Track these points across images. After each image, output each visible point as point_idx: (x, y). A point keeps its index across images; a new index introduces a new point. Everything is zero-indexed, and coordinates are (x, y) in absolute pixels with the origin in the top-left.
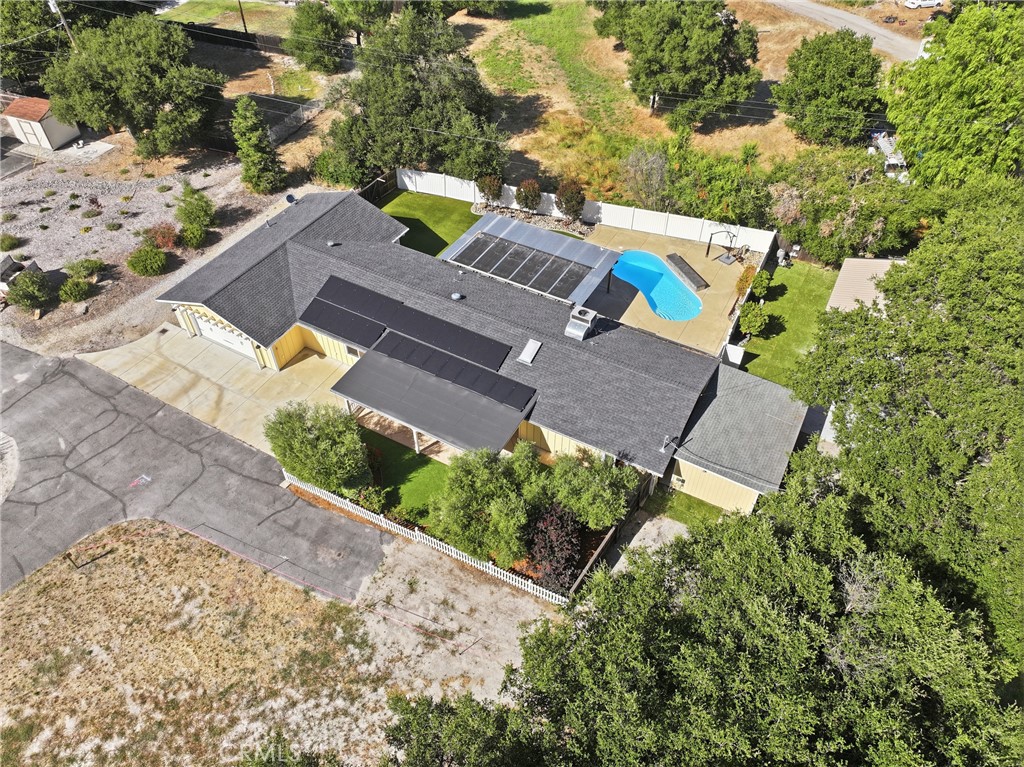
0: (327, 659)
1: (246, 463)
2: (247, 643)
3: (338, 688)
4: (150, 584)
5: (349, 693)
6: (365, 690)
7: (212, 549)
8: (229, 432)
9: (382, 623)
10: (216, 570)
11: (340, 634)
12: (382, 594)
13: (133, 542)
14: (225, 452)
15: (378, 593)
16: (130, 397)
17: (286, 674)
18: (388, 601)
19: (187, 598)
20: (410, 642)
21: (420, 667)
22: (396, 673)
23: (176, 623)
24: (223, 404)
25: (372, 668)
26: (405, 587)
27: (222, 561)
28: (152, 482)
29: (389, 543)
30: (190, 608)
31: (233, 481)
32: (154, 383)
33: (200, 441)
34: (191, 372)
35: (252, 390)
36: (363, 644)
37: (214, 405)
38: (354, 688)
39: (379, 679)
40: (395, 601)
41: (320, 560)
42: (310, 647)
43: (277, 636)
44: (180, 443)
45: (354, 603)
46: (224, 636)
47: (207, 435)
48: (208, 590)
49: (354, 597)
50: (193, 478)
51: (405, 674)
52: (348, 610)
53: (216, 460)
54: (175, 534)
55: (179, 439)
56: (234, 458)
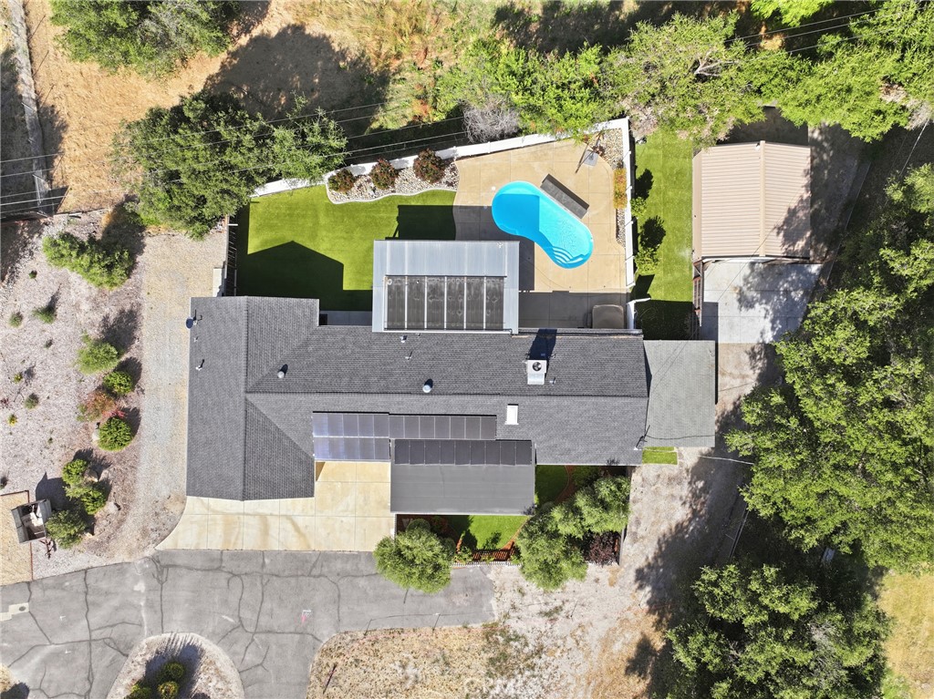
0: (504, 656)
1: (359, 566)
2: (457, 671)
3: (521, 667)
4: (376, 671)
5: (529, 666)
6: (536, 660)
7: (391, 631)
8: (326, 549)
9: (519, 621)
10: (404, 643)
11: (501, 639)
12: (507, 606)
13: (341, 654)
14: (339, 565)
15: (505, 605)
16: (232, 559)
17: (489, 674)
18: (514, 607)
19: (404, 667)
20: (542, 623)
21: (555, 635)
22: (545, 643)
23: (410, 682)
24: (302, 530)
25: (531, 647)
26: (517, 594)
27: (403, 636)
28: (313, 611)
29: (489, 573)
30: (410, 671)
31: (362, 582)
32: (237, 539)
33: (314, 566)
34: (254, 515)
35: (311, 507)
36: (517, 638)
37: (296, 534)
38: (529, 662)
39: (538, 651)
40: (518, 605)
41: (458, 604)
42: (491, 655)
43: (470, 659)
44: (303, 575)
45: (497, 618)
46: (442, 675)
47: (314, 559)
48: (411, 656)
49: (494, 616)
50: (336, 595)
51: (549, 641)
52: (496, 624)
53: (338, 575)
54: (361, 635)
55: (299, 573)
56: (348, 567)
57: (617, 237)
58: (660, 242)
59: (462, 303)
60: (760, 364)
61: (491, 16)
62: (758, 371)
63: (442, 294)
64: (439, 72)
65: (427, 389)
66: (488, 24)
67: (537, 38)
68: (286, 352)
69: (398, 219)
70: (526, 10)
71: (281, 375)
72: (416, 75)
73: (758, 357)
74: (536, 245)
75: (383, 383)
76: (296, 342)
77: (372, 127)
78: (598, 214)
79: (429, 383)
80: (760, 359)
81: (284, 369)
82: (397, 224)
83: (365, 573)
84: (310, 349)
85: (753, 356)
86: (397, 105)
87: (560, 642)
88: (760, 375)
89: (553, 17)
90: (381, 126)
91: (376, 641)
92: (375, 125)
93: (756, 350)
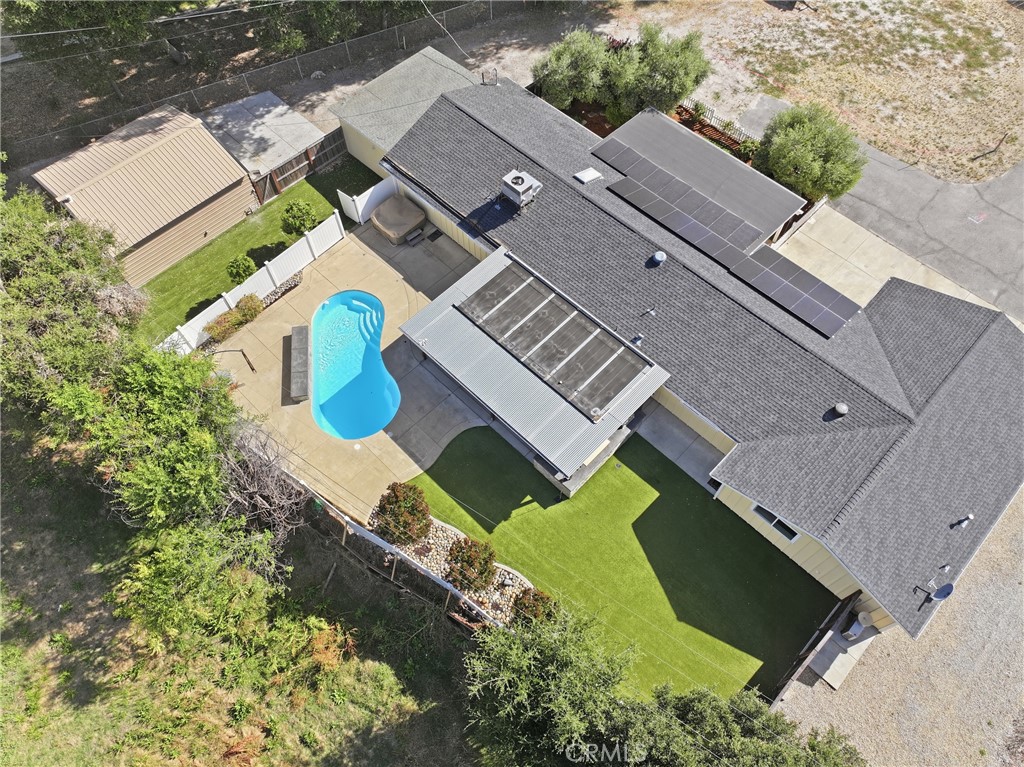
0: (779, 68)
1: (876, 218)
2: (838, 84)
3: (768, 52)
4: (926, 131)
5: (761, 49)
6: (750, 48)
7: (883, 149)
8: (906, 256)
9: (740, 80)
10: (876, 133)
11: (771, 80)
12: (741, 96)
13: (957, 165)
14: (902, 233)
15: (743, 97)
17: (805, 65)
18: (735, 91)
19: (892, 117)
21: (715, 53)
22: (730, 53)
23: (894, 104)
25: (746, 59)
26: (723, 97)
27: (873, 139)
28: (965, 216)
30: (888, 111)
31: (885, 203)
33: (934, 252)
36: (754, 72)
38: (758, 51)
39: (742, 52)
40: (730, 91)
42: (791, 75)
43: (815, 85)
45: (760, 95)
46: (854, 90)
47: (929, 257)
48: (878, 120)
49: (761, 98)
50: (925, 212)
51: (724, 52)
52: (764, 91)
53: (908, 226)
54: (921, 166)
55: (958, 257)
56: (891, 225)
57: (296, 286)
58: (265, 247)
59: (531, 320)
60: (314, 98)
61: (97, 708)
62: (323, 95)
63: (544, 347)
64: (250, 698)
65: (660, 256)
66: (115, 699)
67: (91, 610)
68: (813, 438)
69: (506, 517)
70: (51, 665)
71: (843, 408)
72: (281, 728)
73: (308, 103)
74: (383, 347)
75: (709, 303)
76: (788, 441)
77: (415, 707)
78: (286, 322)
79: (652, 263)
80: (309, 101)
81: (833, 414)
82: (514, 513)
83: (875, 209)
84: (773, 418)
85: (312, 107)
86: (351, 707)
87: (715, 46)
88: (325, 91)
89: (40, 617)
90: (403, 692)
91: (906, 152)
92: (410, 704)
93: (303, 108)
